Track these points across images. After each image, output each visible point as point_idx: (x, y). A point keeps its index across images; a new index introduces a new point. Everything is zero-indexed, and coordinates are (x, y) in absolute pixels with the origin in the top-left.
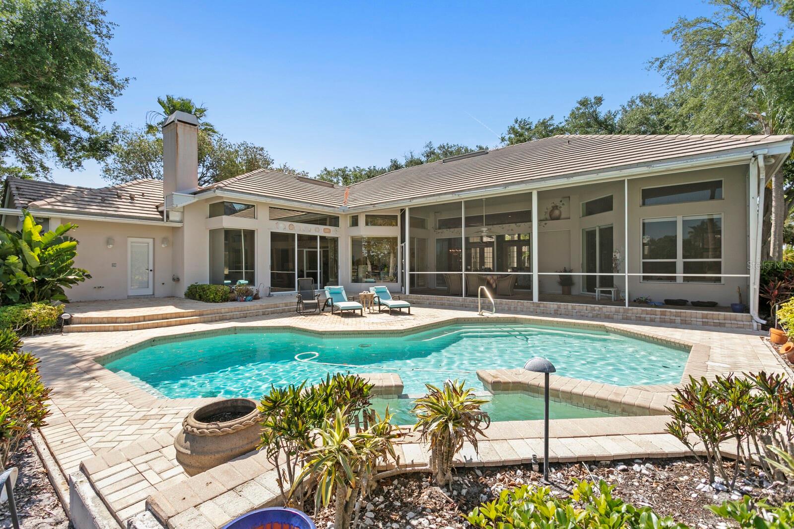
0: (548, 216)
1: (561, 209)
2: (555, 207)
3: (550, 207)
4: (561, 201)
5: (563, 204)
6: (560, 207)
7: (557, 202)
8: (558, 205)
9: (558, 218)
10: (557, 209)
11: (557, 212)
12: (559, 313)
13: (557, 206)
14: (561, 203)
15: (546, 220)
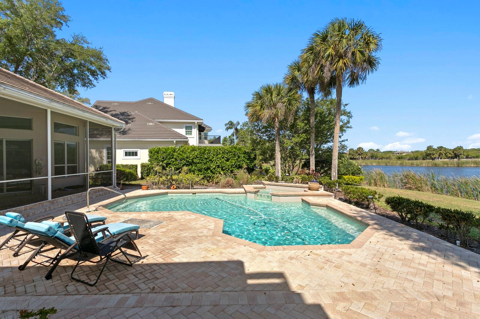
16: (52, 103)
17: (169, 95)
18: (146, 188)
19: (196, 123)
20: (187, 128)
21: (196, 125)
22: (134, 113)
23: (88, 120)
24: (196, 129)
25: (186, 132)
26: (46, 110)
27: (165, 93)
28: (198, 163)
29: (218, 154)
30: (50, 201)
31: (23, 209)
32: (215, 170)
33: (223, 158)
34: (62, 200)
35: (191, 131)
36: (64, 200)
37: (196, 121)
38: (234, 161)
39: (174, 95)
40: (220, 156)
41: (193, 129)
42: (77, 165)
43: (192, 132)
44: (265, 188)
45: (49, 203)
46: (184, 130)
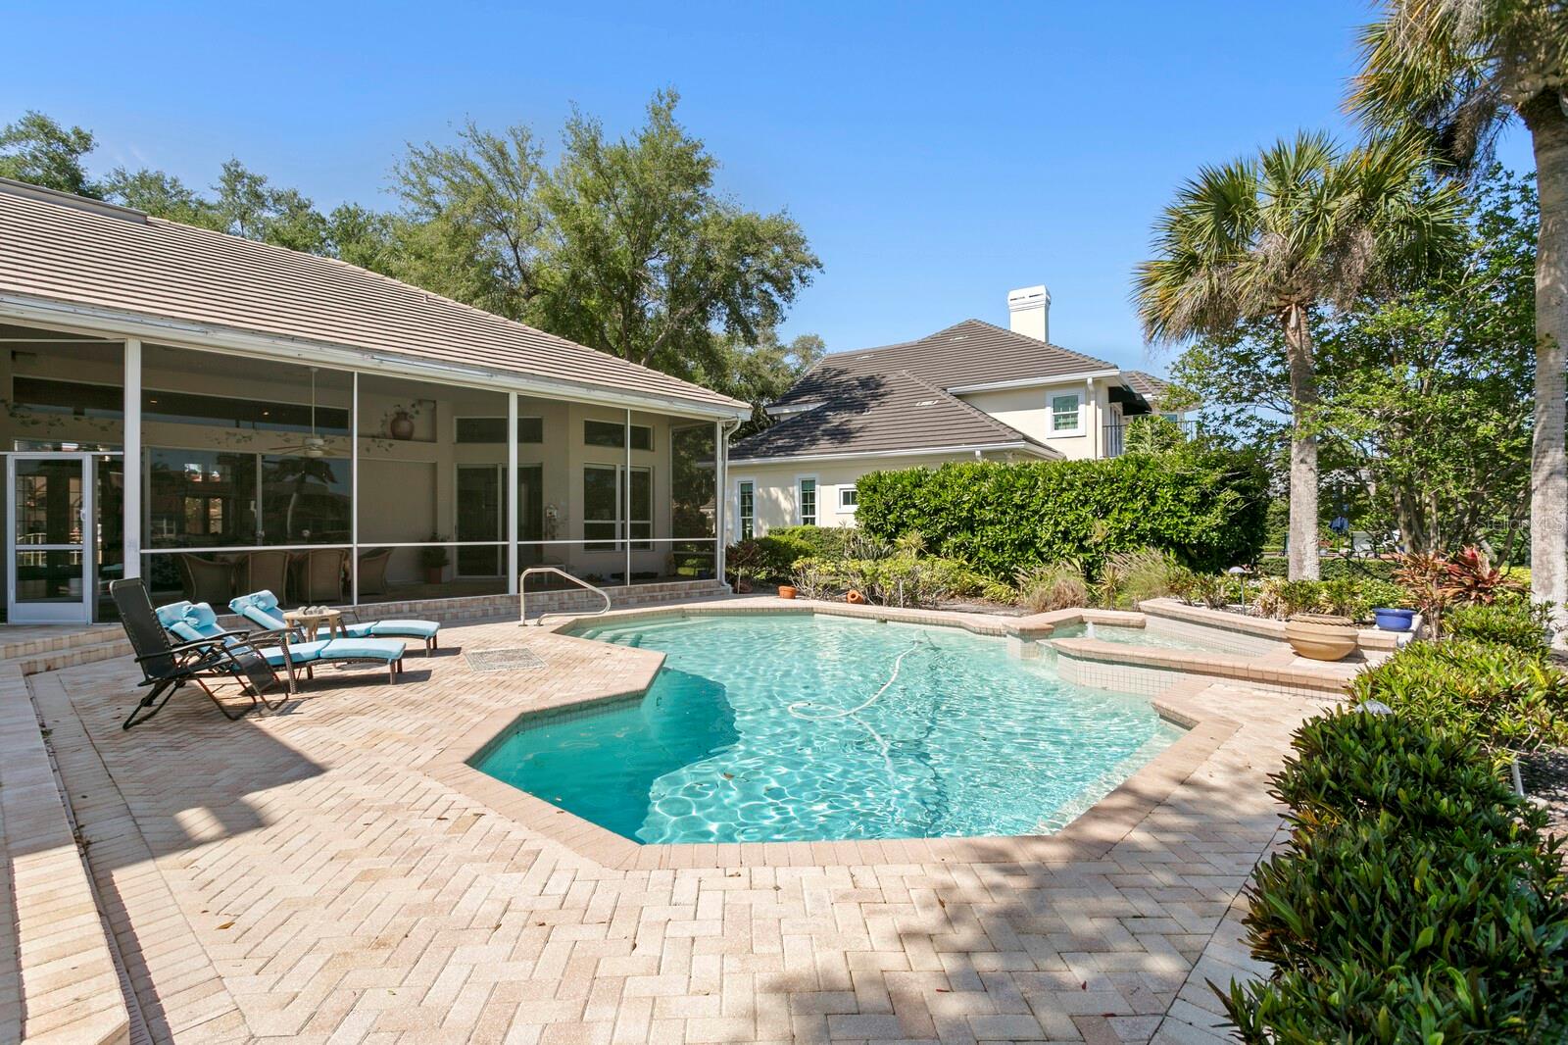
0: (388, 431)
1: (414, 421)
2: (402, 415)
3: (392, 411)
4: (413, 406)
5: (417, 412)
6: (412, 417)
7: (406, 405)
8: (407, 411)
9: (407, 437)
10: (406, 419)
11: (404, 426)
12: (565, 606)
13: (406, 414)
14: (414, 410)
15: (385, 436)
16: (494, 378)
17: (1028, 299)
18: (788, 594)
19: (1090, 381)
20: (1058, 404)
21: (1091, 388)
22: (895, 377)
23: (629, 408)
24: (1093, 403)
25: (1056, 418)
26: (507, 395)
27: (1013, 294)
28: (992, 523)
29: (1064, 490)
30: (511, 597)
31: (445, 605)
32: (1051, 547)
33: (1085, 503)
34: (546, 597)
35: (1075, 415)
36: (551, 599)
37: (1089, 377)
38: (1128, 516)
39: (1044, 297)
40: (1071, 495)
41: (1082, 408)
42: (651, 522)
43: (1079, 417)
44: (1142, 626)
45: (509, 601)
46: (1047, 414)
